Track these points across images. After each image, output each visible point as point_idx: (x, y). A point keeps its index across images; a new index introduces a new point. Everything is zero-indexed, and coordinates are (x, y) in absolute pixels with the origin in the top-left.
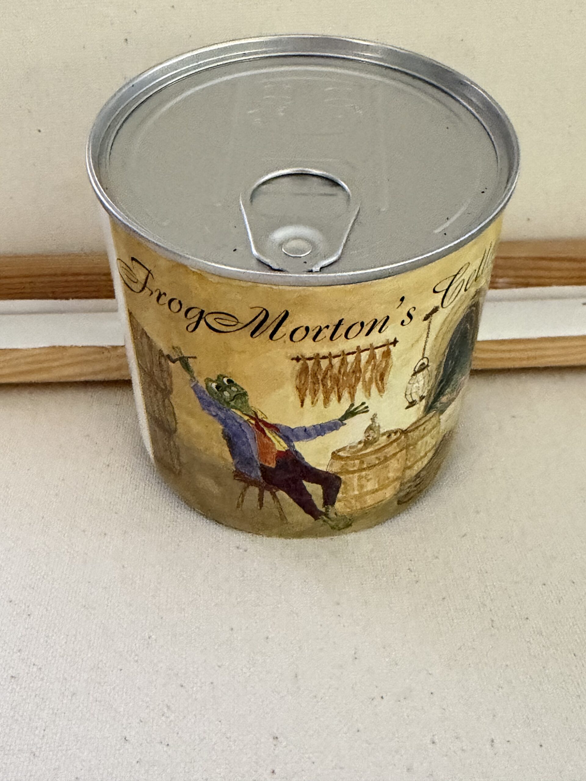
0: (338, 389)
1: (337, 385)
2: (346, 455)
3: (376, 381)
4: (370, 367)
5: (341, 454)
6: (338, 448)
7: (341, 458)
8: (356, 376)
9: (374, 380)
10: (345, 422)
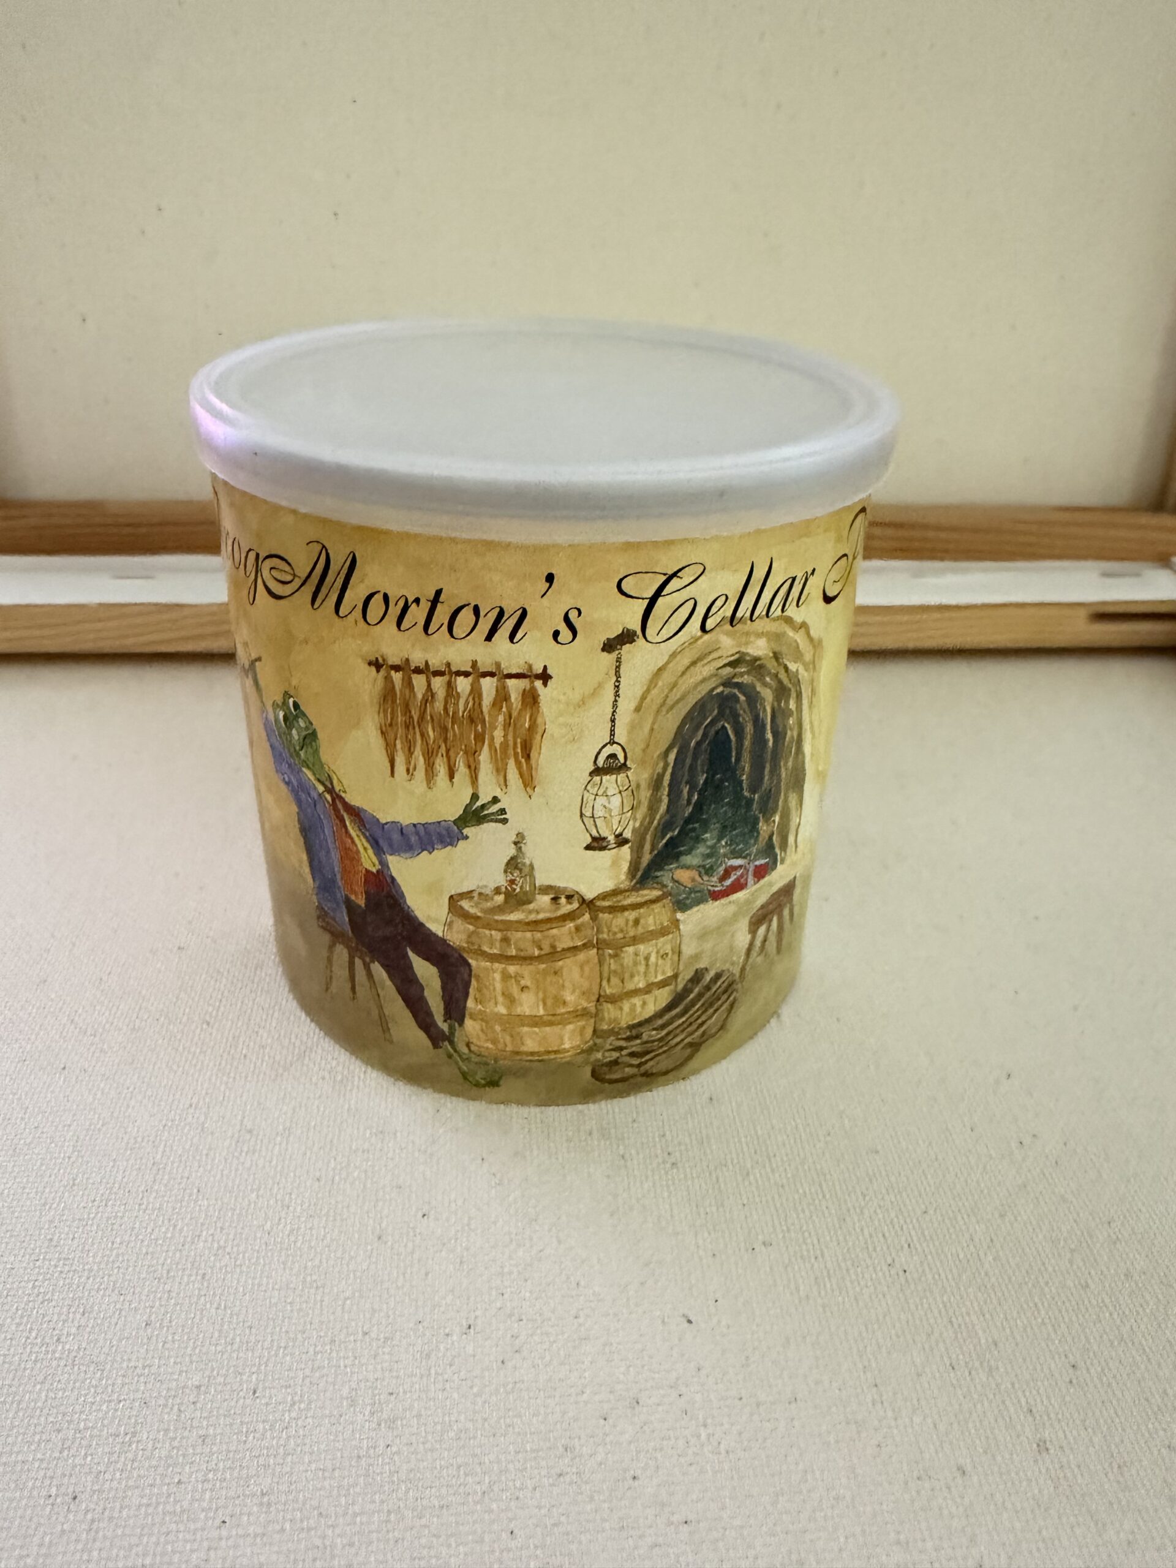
0: (448, 751)
1: (445, 740)
2: (472, 911)
3: (516, 754)
4: (501, 718)
5: (465, 904)
6: (459, 891)
7: (466, 916)
8: (476, 731)
9: (511, 751)
10: (466, 831)
